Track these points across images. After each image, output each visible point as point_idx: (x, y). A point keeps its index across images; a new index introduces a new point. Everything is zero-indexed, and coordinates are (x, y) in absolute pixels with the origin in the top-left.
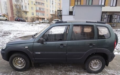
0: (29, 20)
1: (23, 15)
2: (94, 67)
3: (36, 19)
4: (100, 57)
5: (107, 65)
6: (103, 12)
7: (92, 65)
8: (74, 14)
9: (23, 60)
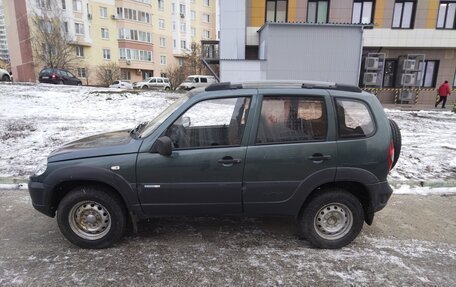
0: (93, 77)
1: (68, 59)
2: (329, 230)
3: (119, 73)
4: (348, 195)
5: (369, 222)
6: (367, 50)
7: (323, 223)
8: (262, 56)
9: (102, 212)
